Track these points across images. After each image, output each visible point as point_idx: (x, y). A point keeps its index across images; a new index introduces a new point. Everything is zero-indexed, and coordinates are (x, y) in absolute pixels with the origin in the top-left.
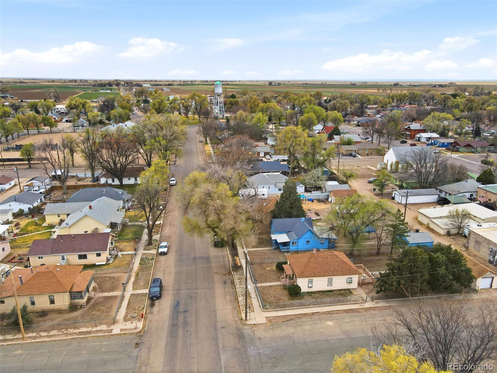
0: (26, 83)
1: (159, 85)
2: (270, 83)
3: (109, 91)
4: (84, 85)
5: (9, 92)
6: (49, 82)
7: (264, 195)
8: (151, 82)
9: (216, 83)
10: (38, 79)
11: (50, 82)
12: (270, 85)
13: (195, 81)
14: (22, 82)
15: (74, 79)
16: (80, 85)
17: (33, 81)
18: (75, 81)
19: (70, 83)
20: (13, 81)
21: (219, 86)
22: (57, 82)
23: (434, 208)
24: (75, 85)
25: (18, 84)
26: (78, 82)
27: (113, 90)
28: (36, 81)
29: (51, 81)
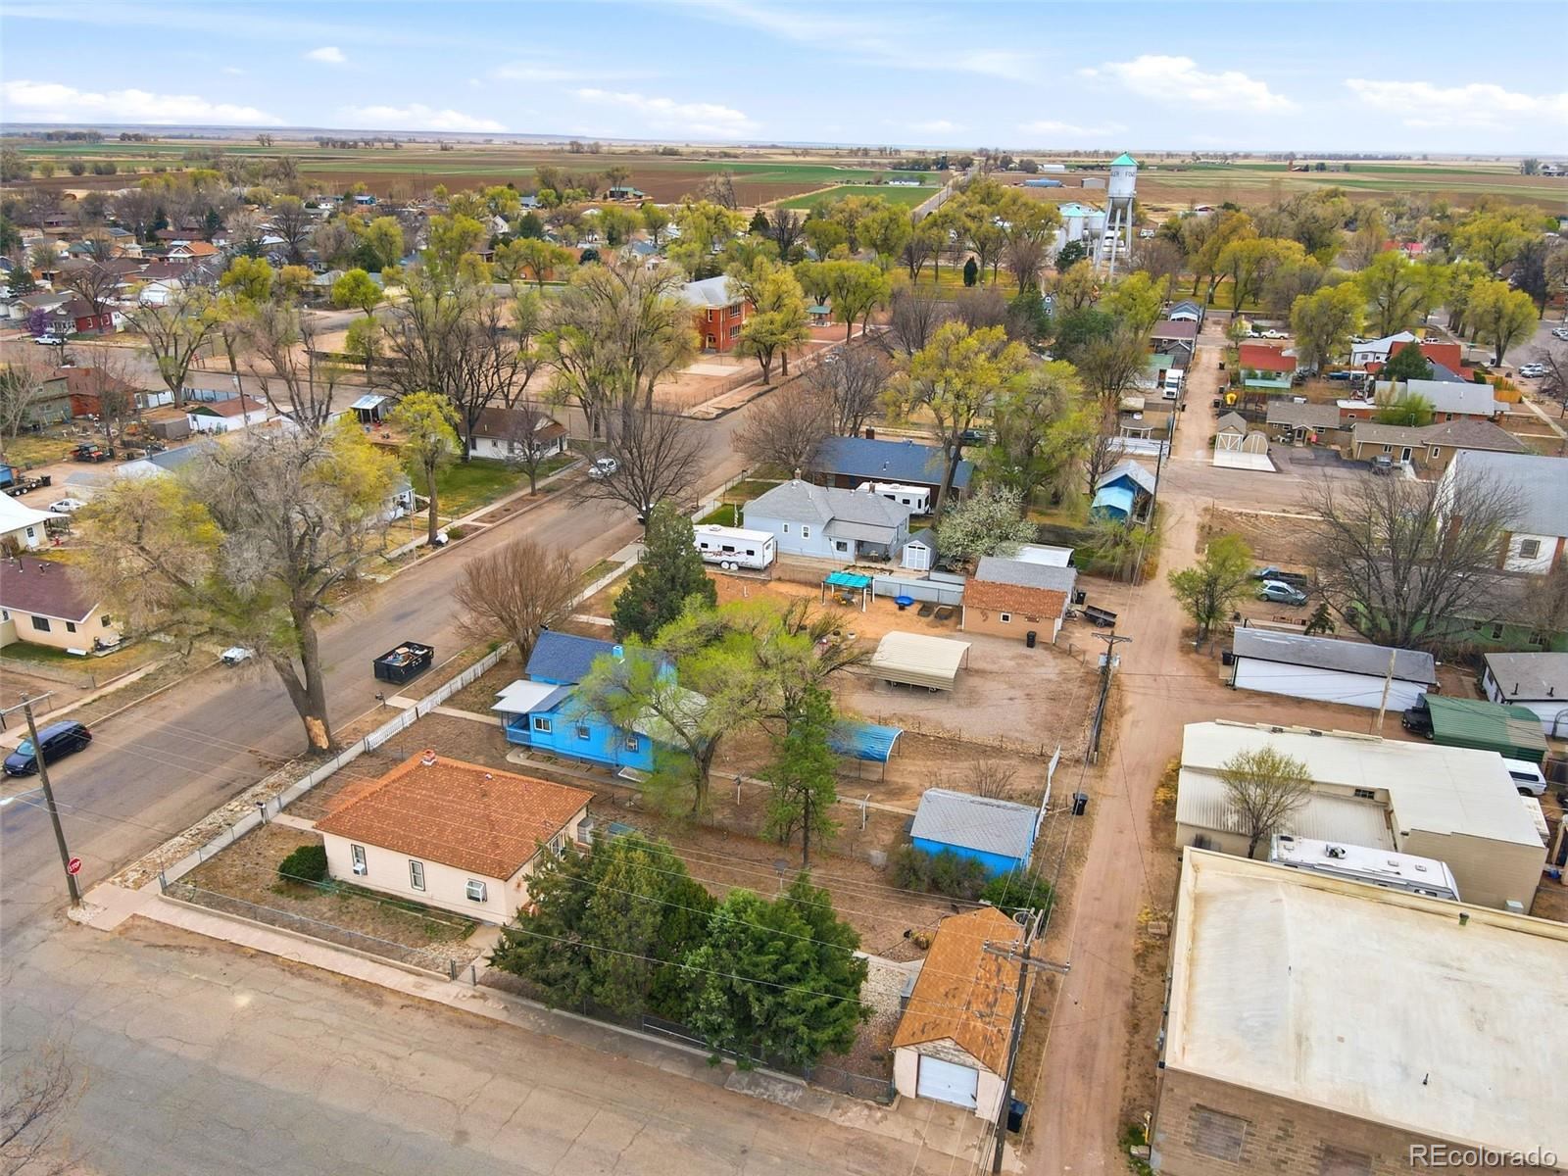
0: (735, 157)
1: (1098, 166)
2: (1529, 167)
3: (915, 184)
4: (873, 164)
5: (626, 180)
6: (794, 154)
7: (751, 553)
8: (1093, 156)
9: (1116, 162)
10: (785, 145)
11: (797, 155)
12: (1528, 173)
13: (1236, 155)
14: (727, 155)
15: (862, 147)
16: (865, 165)
17: (754, 151)
18: (866, 152)
19: (851, 156)
20: (704, 150)
21: (1123, 171)
22: (818, 154)
23: (1274, 730)
24: (849, 166)
25: (716, 160)
26: (872, 157)
27: (927, 182)
28: (762, 151)
29: (800, 151)
